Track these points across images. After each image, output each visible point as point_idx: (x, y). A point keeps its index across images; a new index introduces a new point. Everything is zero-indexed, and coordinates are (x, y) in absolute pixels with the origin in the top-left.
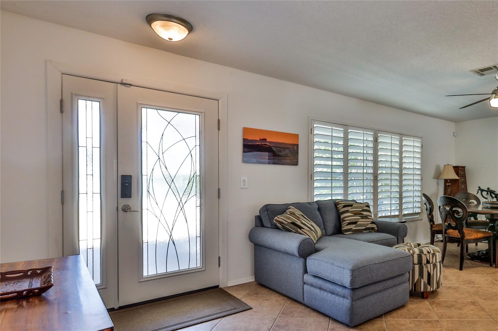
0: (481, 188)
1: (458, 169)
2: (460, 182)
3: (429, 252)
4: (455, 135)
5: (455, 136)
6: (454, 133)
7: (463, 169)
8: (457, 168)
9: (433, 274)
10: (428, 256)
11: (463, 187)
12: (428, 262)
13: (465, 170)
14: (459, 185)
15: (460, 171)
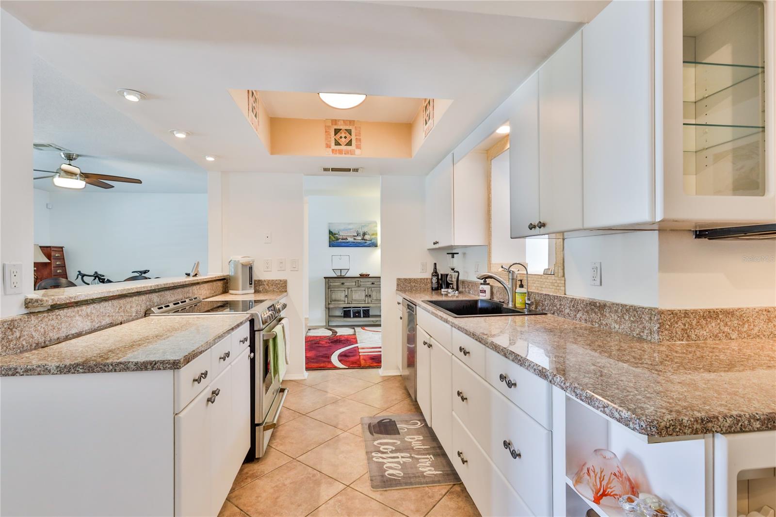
0: (82, 272)
1: (51, 249)
2: (52, 267)
5: (50, 209)
6: (47, 204)
7: (61, 250)
8: (49, 249)
11: (58, 272)
13: (63, 251)
14: (51, 269)
15: (53, 253)
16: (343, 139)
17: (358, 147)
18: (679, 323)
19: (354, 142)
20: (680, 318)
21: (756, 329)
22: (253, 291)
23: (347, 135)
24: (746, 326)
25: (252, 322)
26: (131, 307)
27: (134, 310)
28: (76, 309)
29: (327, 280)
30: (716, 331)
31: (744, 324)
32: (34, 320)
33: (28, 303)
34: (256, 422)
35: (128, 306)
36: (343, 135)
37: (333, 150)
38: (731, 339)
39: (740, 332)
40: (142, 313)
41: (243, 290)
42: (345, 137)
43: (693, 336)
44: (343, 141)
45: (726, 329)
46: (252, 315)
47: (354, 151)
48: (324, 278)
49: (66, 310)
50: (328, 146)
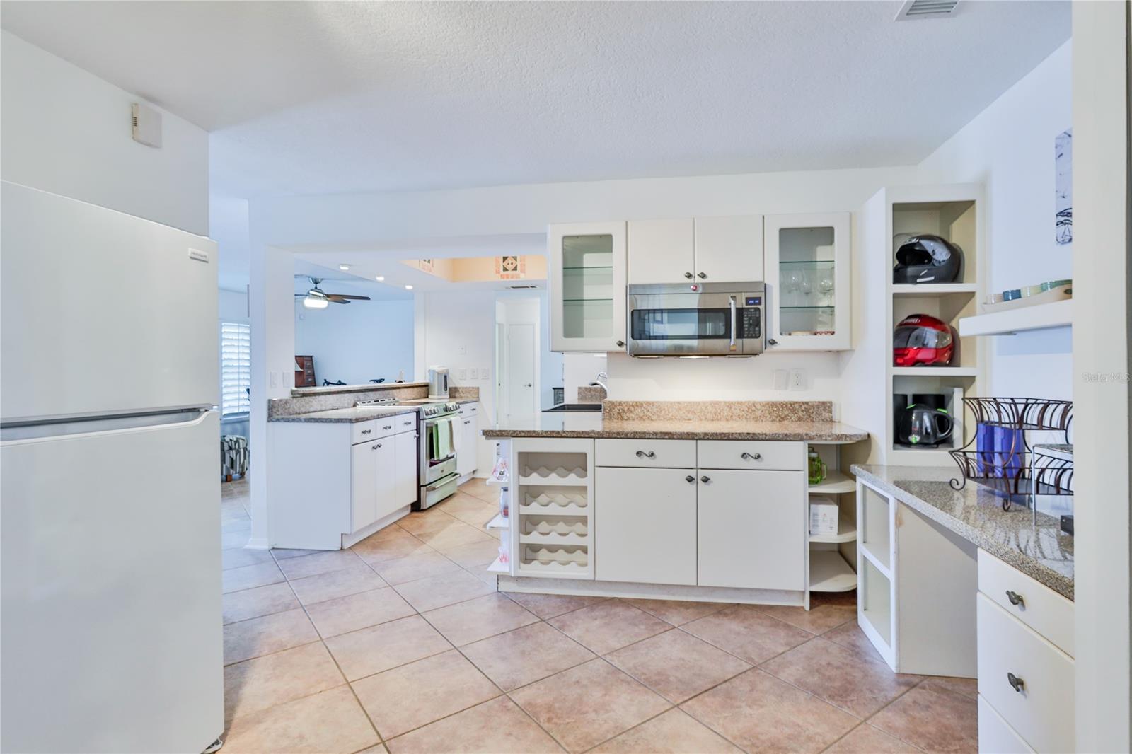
0: (328, 381)
2: (305, 374)
3: (231, 440)
4: (302, 317)
5: (302, 319)
7: (310, 359)
8: (303, 359)
9: (236, 459)
10: (230, 443)
11: (309, 380)
12: (231, 448)
13: (312, 360)
14: (304, 377)
15: (305, 363)
16: (510, 265)
17: (523, 271)
18: (616, 409)
19: (518, 268)
20: (616, 406)
21: (671, 414)
22: (448, 396)
23: (514, 261)
24: (663, 412)
25: (418, 413)
26: (345, 400)
27: (346, 402)
28: (314, 397)
29: (556, 391)
30: (642, 415)
31: (661, 411)
32: (295, 400)
33: (293, 392)
34: (421, 484)
35: (342, 399)
36: (510, 262)
37: (502, 276)
38: (652, 420)
39: (658, 416)
40: (352, 405)
41: (438, 395)
42: (512, 264)
43: (625, 418)
44: (510, 267)
45: (649, 414)
46: (419, 408)
47: (519, 275)
48: (554, 389)
49: (308, 398)
50: (498, 272)
